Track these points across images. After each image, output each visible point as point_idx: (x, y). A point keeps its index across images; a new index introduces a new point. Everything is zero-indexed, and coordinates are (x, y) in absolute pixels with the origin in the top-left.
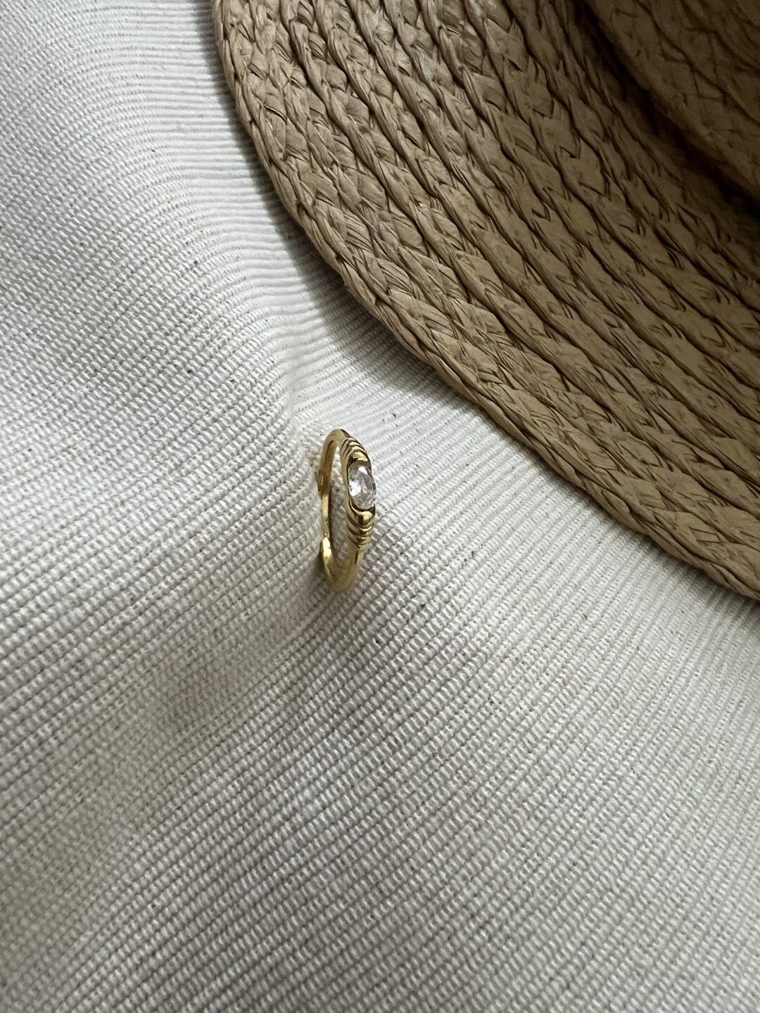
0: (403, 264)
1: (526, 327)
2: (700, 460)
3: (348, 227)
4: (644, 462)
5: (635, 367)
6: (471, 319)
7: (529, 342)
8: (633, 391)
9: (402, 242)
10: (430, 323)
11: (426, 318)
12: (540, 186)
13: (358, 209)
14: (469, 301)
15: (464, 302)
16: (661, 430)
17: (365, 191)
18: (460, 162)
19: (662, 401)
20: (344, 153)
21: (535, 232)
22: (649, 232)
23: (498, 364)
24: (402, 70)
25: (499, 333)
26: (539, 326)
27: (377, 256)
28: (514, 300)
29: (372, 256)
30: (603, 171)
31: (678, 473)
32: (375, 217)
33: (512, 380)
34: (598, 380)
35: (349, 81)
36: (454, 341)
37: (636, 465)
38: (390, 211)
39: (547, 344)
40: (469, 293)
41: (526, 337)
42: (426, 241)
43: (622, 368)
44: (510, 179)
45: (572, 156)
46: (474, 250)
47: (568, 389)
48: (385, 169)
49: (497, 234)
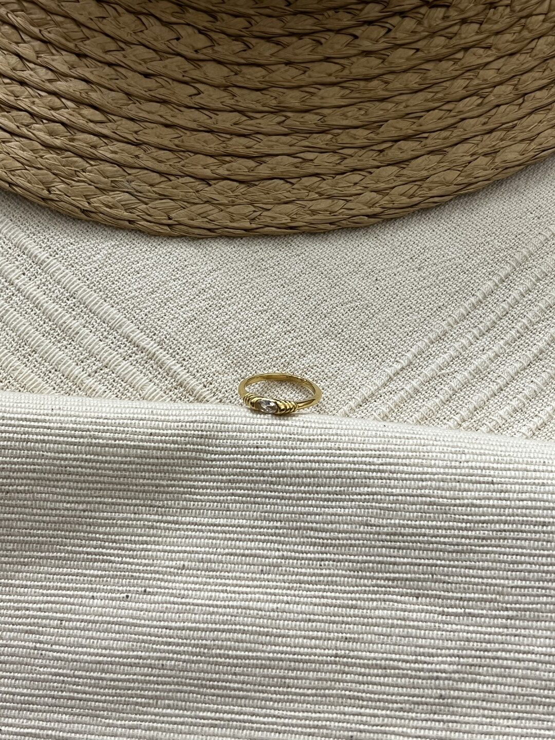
0: (163, 196)
3: (119, 201)
6: (219, 194)
7: (254, 178)
9: (151, 185)
10: (204, 215)
11: (199, 215)
12: (180, 77)
13: (115, 187)
14: (210, 185)
15: (208, 188)
16: (351, 156)
17: (108, 174)
18: (132, 109)
20: (76, 162)
21: (200, 108)
22: (254, 41)
23: (251, 204)
24: (50, 81)
25: (237, 187)
26: (251, 163)
27: (146, 204)
28: (229, 162)
29: (145, 206)
30: (200, 32)
32: (126, 184)
33: (264, 206)
34: (301, 163)
35: (32, 115)
36: (223, 213)
38: (129, 174)
39: (263, 170)
40: (206, 181)
42: (161, 174)
44: (162, 91)
45: (178, 39)
46: (186, 154)
48: (103, 152)
49: (188, 133)
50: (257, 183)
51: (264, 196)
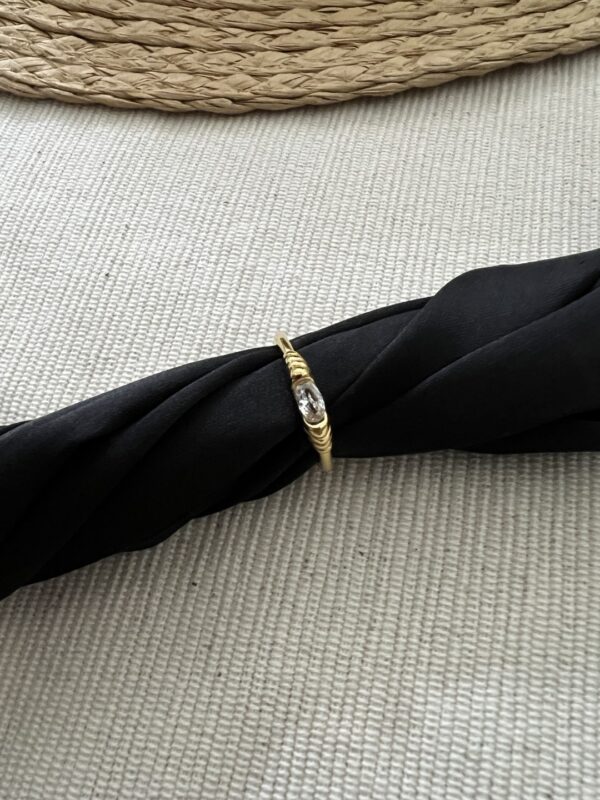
1: (102, 30)
2: (275, 36)
4: (231, 64)
5: (195, 8)
6: (59, 48)
7: (107, 38)
8: (200, 23)
10: (32, 69)
11: (26, 67)
14: (51, 38)
15: (48, 41)
16: (235, 36)
19: (228, 18)
23: (94, 67)
25: (83, 45)
26: (109, 23)
28: (82, 18)
31: (259, 55)
33: (109, 71)
34: (171, 32)
36: (54, 70)
37: (223, 69)
39: (121, 32)
40: (47, 32)
41: (103, 36)
43: (186, 14)
47: (151, 51)
50: (108, 44)
51: (112, 59)
